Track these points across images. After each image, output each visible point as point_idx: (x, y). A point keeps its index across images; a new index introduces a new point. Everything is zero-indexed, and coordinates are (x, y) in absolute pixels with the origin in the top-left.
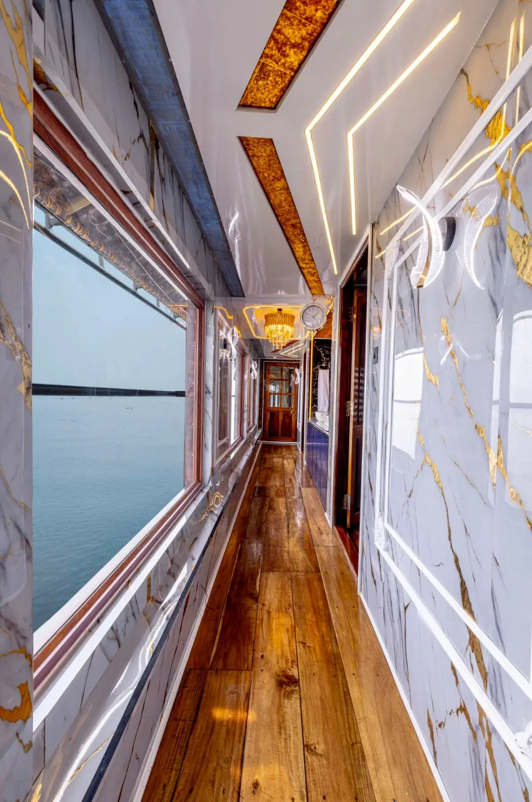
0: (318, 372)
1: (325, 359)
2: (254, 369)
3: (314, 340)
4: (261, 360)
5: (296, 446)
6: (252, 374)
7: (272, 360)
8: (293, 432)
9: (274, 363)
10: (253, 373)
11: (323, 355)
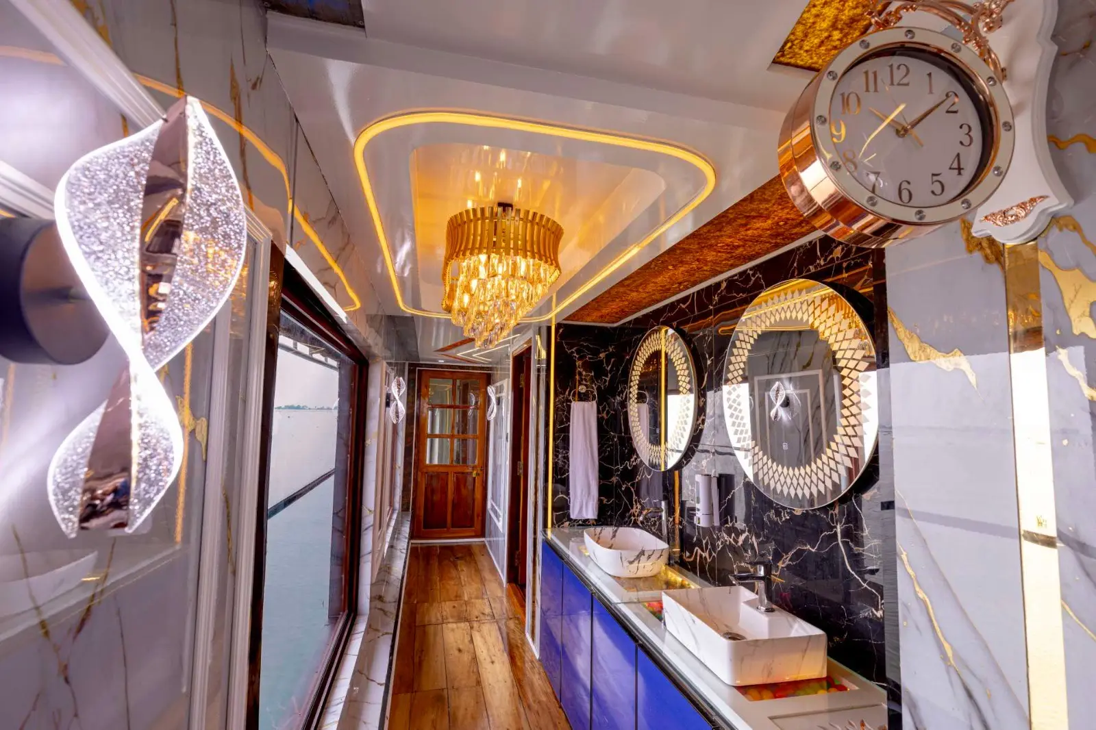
0: (569, 407)
1: (584, 373)
2: (397, 398)
3: (559, 326)
4: (410, 365)
5: (484, 546)
6: (392, 409)
7: (435, 366)
8: (478, 516)
9: (439, 372)
10: (393, 405)
11: (579, 363)
